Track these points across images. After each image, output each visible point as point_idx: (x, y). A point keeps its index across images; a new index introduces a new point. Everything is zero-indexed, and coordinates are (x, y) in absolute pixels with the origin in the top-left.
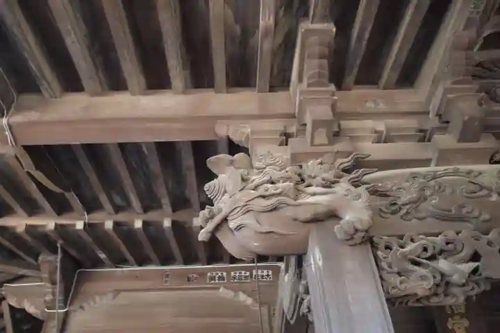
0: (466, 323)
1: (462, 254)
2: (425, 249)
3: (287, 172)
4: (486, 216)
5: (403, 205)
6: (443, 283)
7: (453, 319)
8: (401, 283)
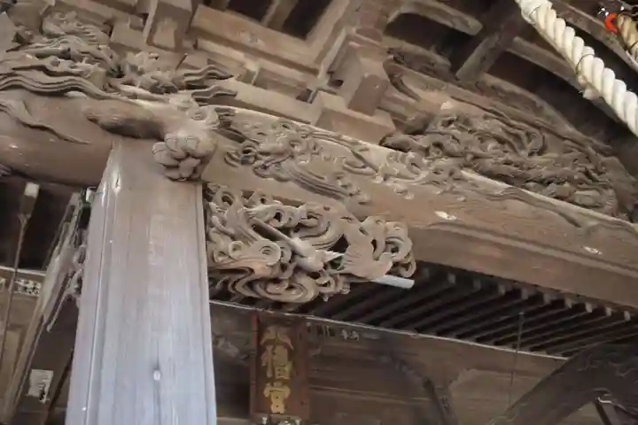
0: (286, 391)
1: (324, 238)
2: (278, 217)
3: (99, 49)
4: (365, 197)
5: (262, 153)
6: (292, 267)
7: (272, 385)
8: (234, 249)
